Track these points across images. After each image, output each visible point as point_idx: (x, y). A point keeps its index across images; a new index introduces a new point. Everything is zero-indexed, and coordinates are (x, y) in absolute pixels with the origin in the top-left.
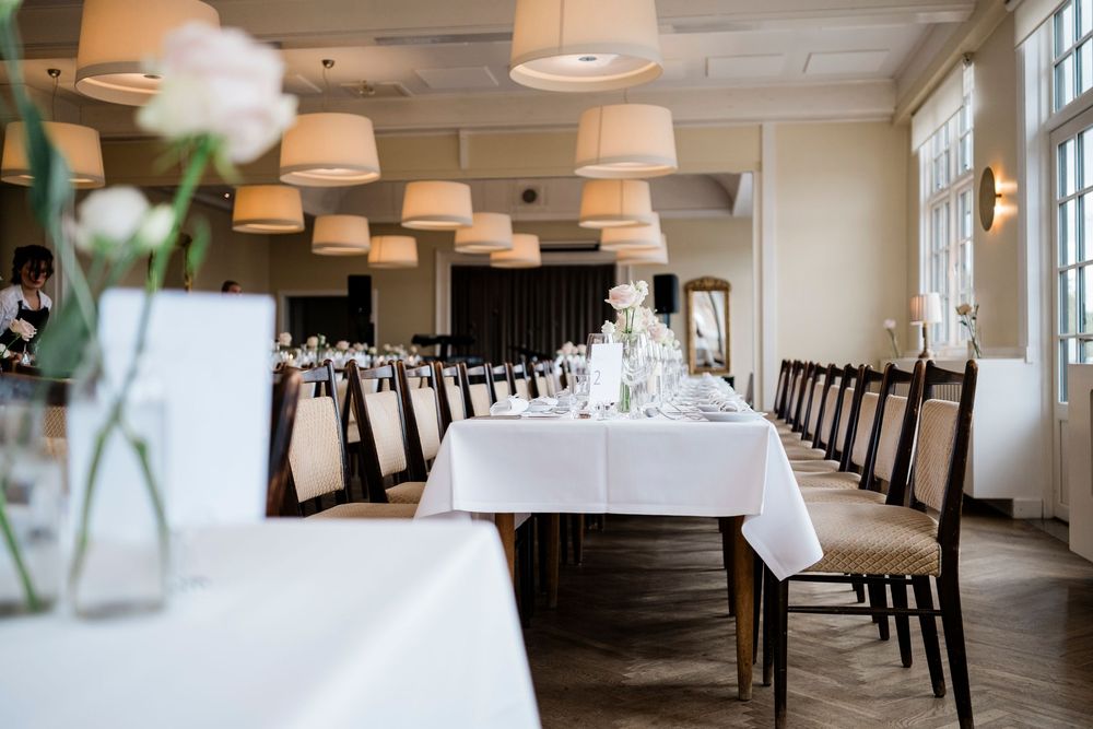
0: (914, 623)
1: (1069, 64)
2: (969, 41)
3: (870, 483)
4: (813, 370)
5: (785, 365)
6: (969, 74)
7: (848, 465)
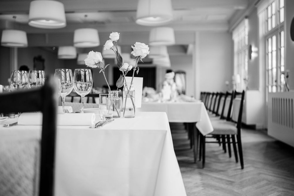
0: (232, 145)
1: (269, 21)
2: (247, 13)
3: (222, 118)
4: (209, 94)
5: (202, 93)
6: (246, 21)
7: (217, 114)
